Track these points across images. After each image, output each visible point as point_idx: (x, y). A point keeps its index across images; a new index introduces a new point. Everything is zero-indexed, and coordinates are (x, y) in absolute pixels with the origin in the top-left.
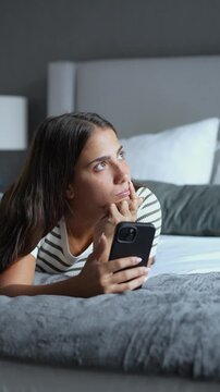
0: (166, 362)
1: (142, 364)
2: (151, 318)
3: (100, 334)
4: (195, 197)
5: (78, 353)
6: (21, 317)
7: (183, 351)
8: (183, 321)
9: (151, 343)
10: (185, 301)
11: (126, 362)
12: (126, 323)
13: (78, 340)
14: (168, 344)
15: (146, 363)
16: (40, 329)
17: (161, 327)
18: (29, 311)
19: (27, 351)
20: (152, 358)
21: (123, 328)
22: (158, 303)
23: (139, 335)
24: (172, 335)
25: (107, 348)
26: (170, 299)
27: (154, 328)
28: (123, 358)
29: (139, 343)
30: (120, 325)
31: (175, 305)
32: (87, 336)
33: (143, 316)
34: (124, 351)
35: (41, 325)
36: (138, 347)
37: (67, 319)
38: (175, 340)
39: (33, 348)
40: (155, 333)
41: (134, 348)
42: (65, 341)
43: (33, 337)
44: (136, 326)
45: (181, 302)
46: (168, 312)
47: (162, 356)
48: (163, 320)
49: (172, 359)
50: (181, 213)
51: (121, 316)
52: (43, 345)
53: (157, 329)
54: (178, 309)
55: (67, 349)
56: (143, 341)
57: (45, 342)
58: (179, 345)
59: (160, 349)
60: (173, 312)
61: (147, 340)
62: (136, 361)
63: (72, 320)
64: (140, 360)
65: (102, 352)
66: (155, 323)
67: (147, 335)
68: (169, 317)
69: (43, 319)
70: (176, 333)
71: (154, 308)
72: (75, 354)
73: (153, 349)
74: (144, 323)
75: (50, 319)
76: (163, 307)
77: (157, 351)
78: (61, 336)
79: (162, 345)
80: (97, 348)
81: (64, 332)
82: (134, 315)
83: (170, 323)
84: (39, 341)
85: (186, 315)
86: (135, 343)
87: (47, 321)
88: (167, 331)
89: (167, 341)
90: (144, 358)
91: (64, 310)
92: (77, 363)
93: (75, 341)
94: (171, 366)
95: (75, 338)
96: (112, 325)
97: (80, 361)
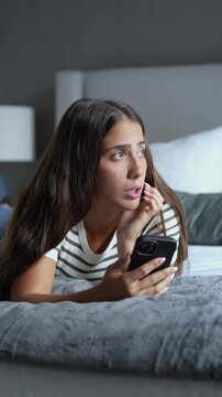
0: (200, 365)
1: (175, 367)
2: (183, 320)
3: (130, 337)
4: (210, 206)
5: (107, 356)
6: (47, 321)
7: (218, 354)
8: (216, 323)
9: (184, 345)
10: (216, 303)
11: (158, 365)
12: (156, 326)
13: (107, 343)
14: (202, 346)
15: (180, 365)
16: (67, 333)
17: (194, 329)
18: (55, 316)
19: (53, 354)
20: (185, 361)
21: (154, 330)
22: (188, 305)
23: (171, 338)
24: (206, 337)
25: (138, 351)
26: (201, 301)
27: (186, 330)
28: (155, 361)
29: (172, 345)
30: (150, 328)
31: (206, 307)
32: (117, 339)
33: (174, 317)
34: (155, 354)
35: (68, 328)
36: (170, 349)
37: (95, 322)
38: (208, 342)
39: (61, 352)
40: (188, 335)
41: (165, 351)
42: (93, 344)
43: (60, 341)
44: (168, 328)
45: (212, 304)
46: (200, 313)
47: (196, 358)
48: (195, 322)
49: (207, 361)
50: (197, 222)
51: (151, 318)
52: (70, 349)
53: (190, 331)
54: (210, 311)
55: (96, 352)
56: (176, 344)
57: (72, 345)
58: (214, 347)
59: (194, 351)
60: (205, 314)
61: (179, 343)
62: (168, 364)
63: (101, 323)
64: (172, 362)
65: (132, 356)
66: (188, 324)
67: (179, 337)
68: (201, 319)
69: (70, 323)
70: (210, 335)
71: (184, 310)
72: (104, 357)
73: (186, 350)
74: (176, 325)
75: (77, 323)
76: (193, 310)
77: (190, 353)
78: (89, 339)
79: (195, 347)
80: (127, 350)
81: (92, 336)
82: (164, 318)
83: (202, 325)
84: (66, 345)
85: (219, 317)
86: (167, 345)
87: (75, 325)
88: (200, 332)
89: (201, 343)
90: (177, 361)
91: (91, 314)
92: (106, 366)
93: (104, 344)
94: (205, 368)
95: (104, 341)
96: (142, 327)
97: (110, 364)
